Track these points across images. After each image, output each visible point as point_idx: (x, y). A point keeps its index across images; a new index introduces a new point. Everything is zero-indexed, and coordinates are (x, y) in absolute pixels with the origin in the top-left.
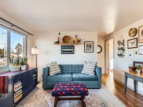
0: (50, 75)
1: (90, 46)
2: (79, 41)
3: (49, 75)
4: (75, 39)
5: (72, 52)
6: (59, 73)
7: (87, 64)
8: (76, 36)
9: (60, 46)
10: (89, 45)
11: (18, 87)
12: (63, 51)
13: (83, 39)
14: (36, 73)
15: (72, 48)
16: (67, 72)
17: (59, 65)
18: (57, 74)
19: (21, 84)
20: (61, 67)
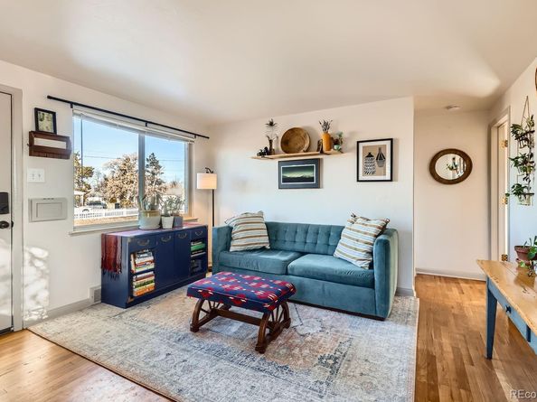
0: (232, 249)
1: (381, 157)
2: (337, 142)
3: (227, 248)
4: (321, 135)
5: (314, 183)
6: (263, 249)
7: (355, 226)
8: (326, 126)
9: (276, 162)
10: (375, 154)
11: (145, 264)
12: (286, 180)
13: (352, 134)
14: (205, 240)
15: (311, 169)
16: (288, 246)
17: (266, 224)
18: (254, 250)
19: (151, 258)
20: (272, 229)
